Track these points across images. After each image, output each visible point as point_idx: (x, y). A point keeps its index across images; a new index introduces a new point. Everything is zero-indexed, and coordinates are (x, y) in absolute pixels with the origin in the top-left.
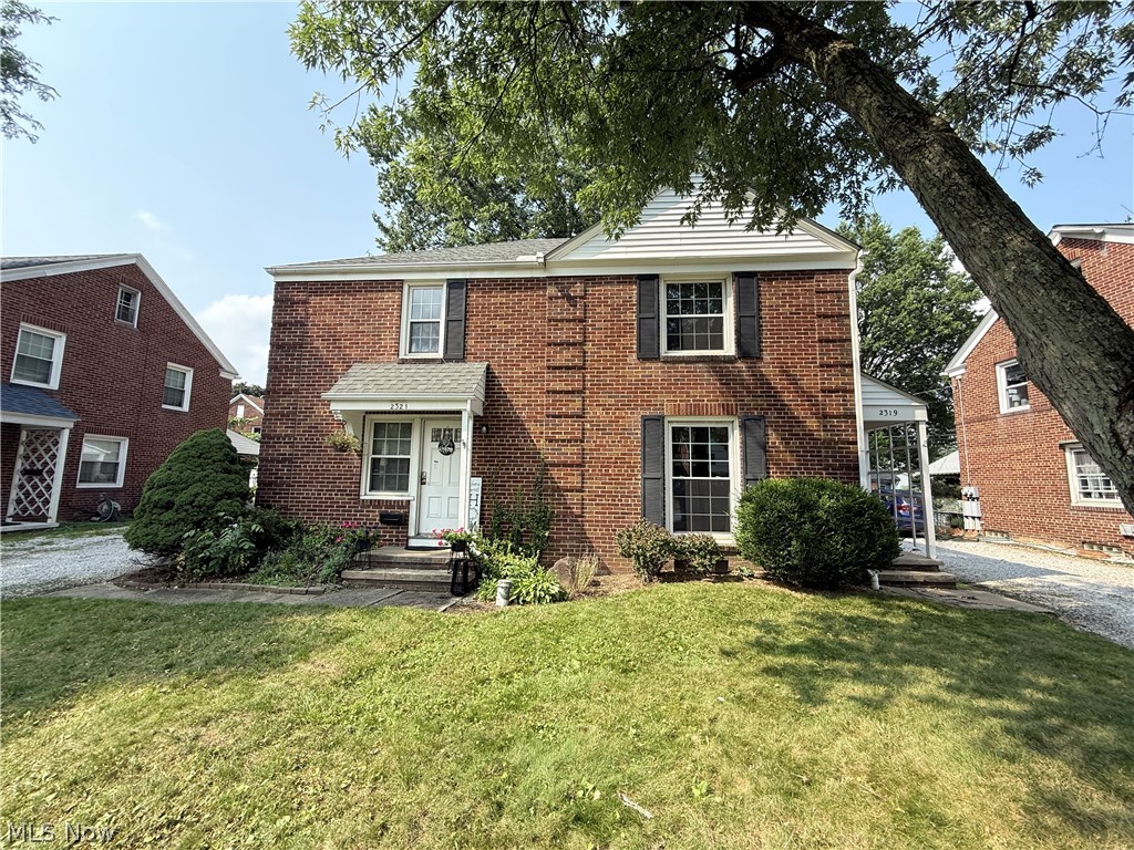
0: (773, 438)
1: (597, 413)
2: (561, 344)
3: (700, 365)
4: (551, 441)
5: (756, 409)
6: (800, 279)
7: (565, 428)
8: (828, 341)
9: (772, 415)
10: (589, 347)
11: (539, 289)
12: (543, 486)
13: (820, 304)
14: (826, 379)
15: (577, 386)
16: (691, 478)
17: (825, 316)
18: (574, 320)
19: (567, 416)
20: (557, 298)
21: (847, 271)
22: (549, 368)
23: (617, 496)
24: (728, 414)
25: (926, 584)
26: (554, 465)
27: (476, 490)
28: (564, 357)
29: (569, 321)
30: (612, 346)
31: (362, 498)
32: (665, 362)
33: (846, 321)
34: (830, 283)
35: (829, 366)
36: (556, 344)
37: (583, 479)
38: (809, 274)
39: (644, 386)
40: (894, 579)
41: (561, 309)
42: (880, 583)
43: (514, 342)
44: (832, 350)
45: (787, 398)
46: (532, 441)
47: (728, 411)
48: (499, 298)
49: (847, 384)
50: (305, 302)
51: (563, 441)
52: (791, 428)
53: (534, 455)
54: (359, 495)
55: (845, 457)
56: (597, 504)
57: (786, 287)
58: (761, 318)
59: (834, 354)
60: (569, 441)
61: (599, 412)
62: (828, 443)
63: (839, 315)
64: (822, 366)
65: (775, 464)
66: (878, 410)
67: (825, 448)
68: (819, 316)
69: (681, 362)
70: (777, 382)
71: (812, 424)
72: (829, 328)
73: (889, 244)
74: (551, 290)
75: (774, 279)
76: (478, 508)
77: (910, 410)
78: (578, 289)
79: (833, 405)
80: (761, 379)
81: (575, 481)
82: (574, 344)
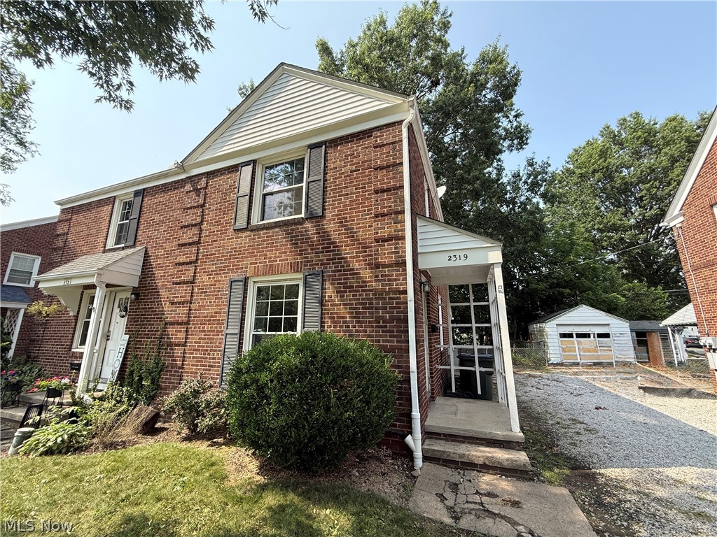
0: (330, 292)
1: (203, 279)
2: (188, 226)
3: (277, 230)
4: (172, 304)
5: (317, 265)
6: (360, 139)
7: (182, 292)
8: (383, 191)
9: (330, 268)
10: (204, 226)
11: (181, 187)
12: (164, 344)
13: (380, 158)
14: (379, 228)
15: (193, 257)
16: (268, 333)
17: (381, 168)
18: (198, 207)
19: (184, 283)
20: (190, 191)
21: (401, 122)
22: (179, 245)
23: (207, 350)
24: (294, 272)
26: (172, 324)
27: (124, 345)
28: (189, 236)
29: (195, 207)
30: (218, 223)
31: (73, 350)
32: (252, 231)
33: (400, 169)
34: (387, 137)
35: (383, 215)
36: (185, 227)
37: (187, 335)
38: (367, 133)
39: (237, 254)
41: (191, 201)
43: (162, 229)
44: (386, 199)
45: (346, 251)
46: (162, 304)
47: (295, 268)
48: (160, 198)
49: (399, 231)
50: (71, 219)
51: (179, 303)
52: (345, 279)
53: (160, 316)
54: (71, 348)
55: (394, 308)
56: (194, 357)
57: (346, 149)
58: (326, 180)
59: (388, 202)
60: (183, 303)
61: (205, 278)
62: (379, 294)
63: (395, 165)
64: (377, 216)
65: (330, 318)
66: (446, 256)
67: (376, 299)
68: (376, 169)
69: (263, 229)
70: (336, 237)
71: (366, 274)
72: (384, 179)
74: (188, 187)
75: (339, 145)
76: (121, 359)
77: (483, 251)
78: (203, 182)
79: (385, 254)
80: (324, 235)
81: (181, 337)
82: (196, 225)
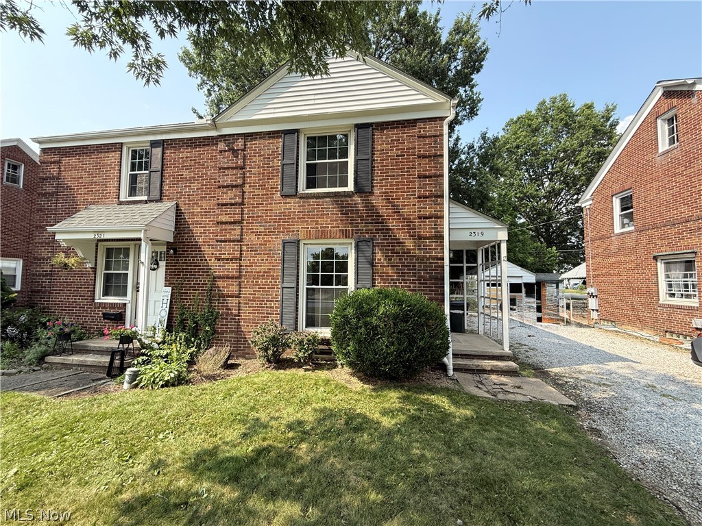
0: (379, 256)
1: (250, 238)
2: (227, 187)
3: (327, 199)
4: (219, 260)
5: (368, 233)
6: (405, 127)
7: (229, 250)
8: (425, 177)
9: (379, 237)
10: (247, 188)
11: (213, 145)
12: (213, 294)
13: (422, 147)
14: (422, 208)
15: (238, 218)
16: (320, 287)
17: (424, 157)
18: (236, 168)
19: (230, 241)
20: (225, 151)
21: (442, 119)
22: (218, 205)
23: (264, 301)
24: (346, 238)
25: (492, 371)
26: (220, 278)
27: (167, 296)
28: (229, 196)
29: (233, 168)
30: (263, 187)
31: (96, 301)
32: (301, 198)
33: (440, 160)
34: (429, 129)
35: (425, 197)
36: (224, 187)
37: (240, 288)
38: (412, 123)
39: (285, 218)
40: (467, 367)
41: (227, 160)
42: (454, 370)
43: (195, 186)
44: (428, 184)
45: (392, 224)
46: (206, 260)
47: (345, 234)
48: (185, 153)
49: (438, 211)
50: (59, 162)
51: (227, 259)
52: (393, 247)
53: (207, 270)
54: (94, 299)
55: (433, 270)
56: (250, 307)
57: (394, 134)
58: (374, 160)
59: (430, 188)
60: (231, 260)
61: (253, 237)
62: (421, 259)
63: (435, 156)
64: (420, 197)
65: (380, 276)
66: (468, 232)
67: (418, 263)
68: (419, 157)
69: (312, 198)
70: (384, 211)
71: (409, 244)
72: (426, 166)
73: (572, 116)
74: (221, 146)
75: (385, 129)
76: (167, 309)
77: (494, 231)
78: (240, 144)
79: (426, 229)
80: (371, 208)
81: (234, 289)
82: (236, 186)
